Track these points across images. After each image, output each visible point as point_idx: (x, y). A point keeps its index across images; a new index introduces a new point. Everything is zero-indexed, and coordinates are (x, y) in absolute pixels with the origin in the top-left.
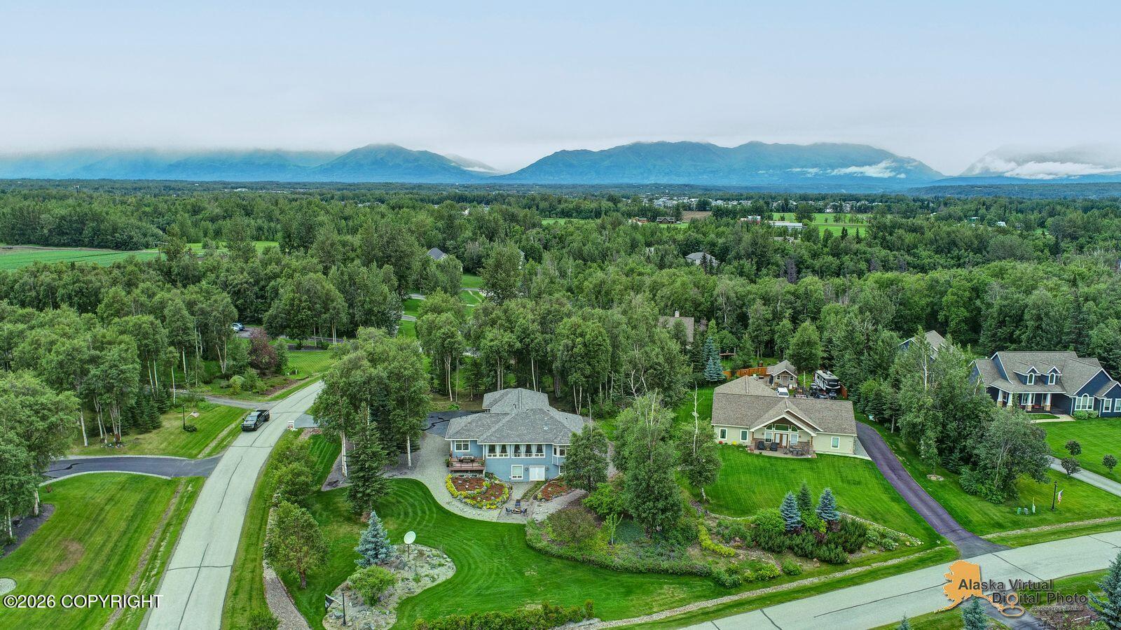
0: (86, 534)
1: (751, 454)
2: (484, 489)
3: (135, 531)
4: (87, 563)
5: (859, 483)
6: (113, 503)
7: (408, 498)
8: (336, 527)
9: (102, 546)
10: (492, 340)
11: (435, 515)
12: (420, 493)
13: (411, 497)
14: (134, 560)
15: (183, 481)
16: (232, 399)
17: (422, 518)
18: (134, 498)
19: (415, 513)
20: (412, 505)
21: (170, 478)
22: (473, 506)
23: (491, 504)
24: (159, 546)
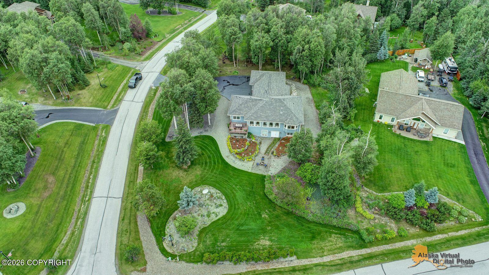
0: (56, 169)
1: (394, 134)
2: (246, 148)
3: (79, 166)
4: (57, 190)
5: (453, 166)
6: (68, 146)
7: (208, 151)
8: (171, 171)
9: (64, 178)
10: (257, 41)
11: (220, 165)
12: (214, 148)
13: (209, 151)
14: (79, 188)
15: (101, 128)
16: (124, 59)
17: (214, 168)
18: (78, 141)
19: (210, 162)
20: (209, 157)
21: (94, 125)
22: (240, 160)
23: (249, 158)
24: (89, 178)
